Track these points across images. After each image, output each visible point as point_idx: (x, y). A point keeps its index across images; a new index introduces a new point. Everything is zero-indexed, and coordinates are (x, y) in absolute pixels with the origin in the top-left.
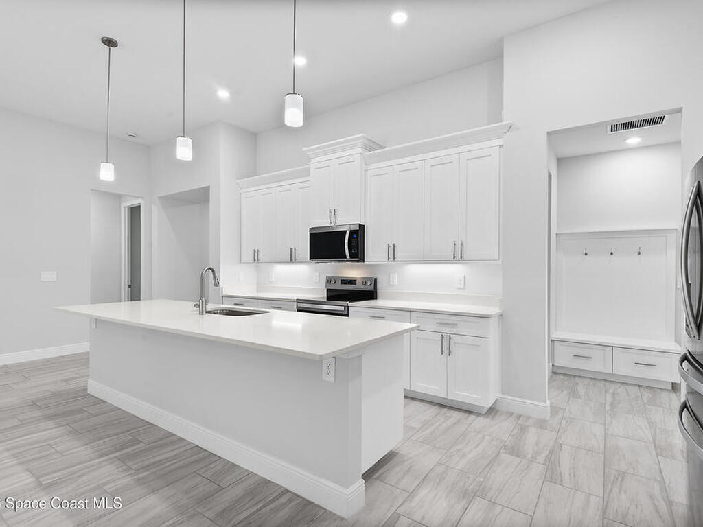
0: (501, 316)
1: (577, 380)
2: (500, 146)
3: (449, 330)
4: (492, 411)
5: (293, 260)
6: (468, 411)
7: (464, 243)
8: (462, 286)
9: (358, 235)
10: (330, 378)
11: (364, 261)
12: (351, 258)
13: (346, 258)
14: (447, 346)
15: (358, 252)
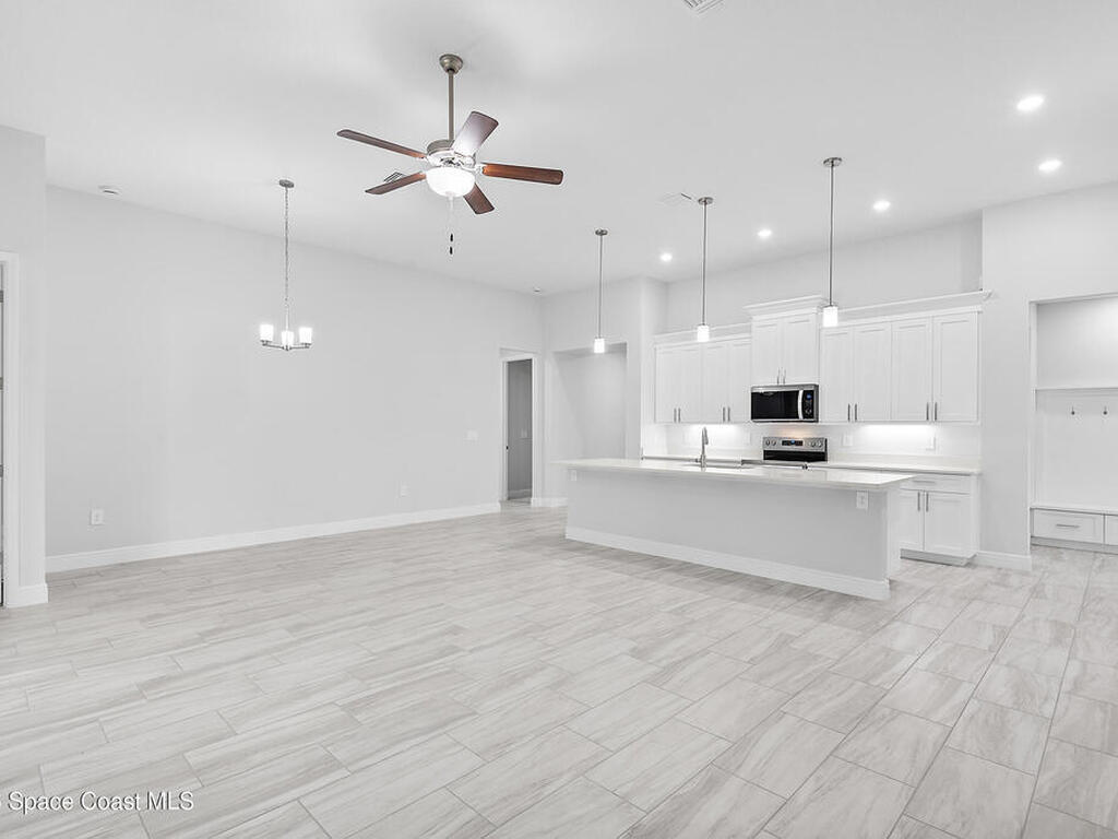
0: (980, 475)
1: (1062, 550)
2: (979, 312)
3: (927, 488)
4: (970, 564)
5: (726, 417)
6: (945, 562)
7: (939, 406)
8: (932, 447)
9: (811, 395)
10: (866, 507)
11: (817, 421)
12: (804, 417)
13: (798, 417)
14: (924, 502)
15: (811, 414)
